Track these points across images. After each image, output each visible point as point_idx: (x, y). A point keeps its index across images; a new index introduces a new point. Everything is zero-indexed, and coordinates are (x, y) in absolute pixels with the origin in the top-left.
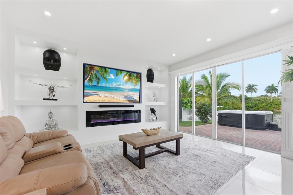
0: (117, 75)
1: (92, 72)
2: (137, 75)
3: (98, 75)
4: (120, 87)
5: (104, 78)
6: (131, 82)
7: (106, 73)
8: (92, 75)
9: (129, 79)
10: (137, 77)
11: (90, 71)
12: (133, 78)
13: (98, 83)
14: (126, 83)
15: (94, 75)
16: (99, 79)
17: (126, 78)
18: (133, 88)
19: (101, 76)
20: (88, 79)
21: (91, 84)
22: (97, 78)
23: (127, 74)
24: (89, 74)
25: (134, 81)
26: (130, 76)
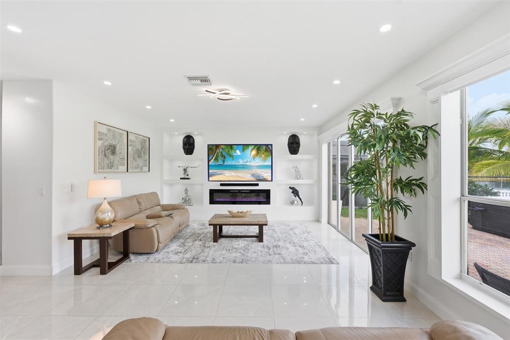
0: (243, 150)
1: (218, 151)
2: (266, 148)
3: (223, 153)
4: (247, 164)
5: (231, 156)
6: (260, 157)
7: (232, 149)
8: (218, 153)
9: (258, 153)
10: (266, 150)
11: (216, 150)
12: (262, 152)
13: (224, 162)
14: (254, 158)
15: (219, 154)
16: (225, 157)
17: (254, 152)
18: (262, 164)
19: (227, 154)
20: (214, 158)
21: (217, 164)
22: (223, 156)
23: (254, 148)
24: (216, 152)
25: (263, 156)
26: (258, 149)
